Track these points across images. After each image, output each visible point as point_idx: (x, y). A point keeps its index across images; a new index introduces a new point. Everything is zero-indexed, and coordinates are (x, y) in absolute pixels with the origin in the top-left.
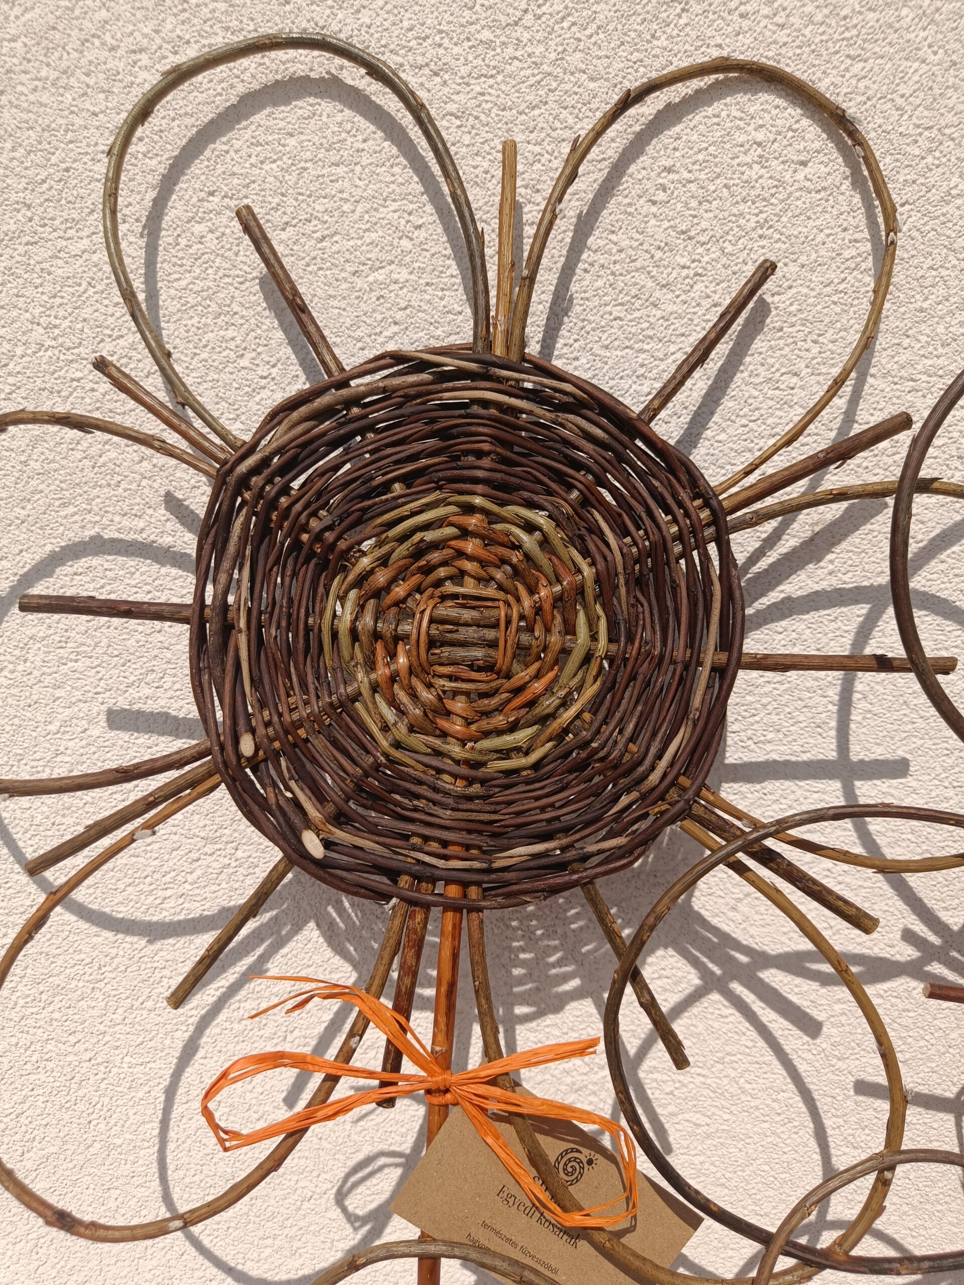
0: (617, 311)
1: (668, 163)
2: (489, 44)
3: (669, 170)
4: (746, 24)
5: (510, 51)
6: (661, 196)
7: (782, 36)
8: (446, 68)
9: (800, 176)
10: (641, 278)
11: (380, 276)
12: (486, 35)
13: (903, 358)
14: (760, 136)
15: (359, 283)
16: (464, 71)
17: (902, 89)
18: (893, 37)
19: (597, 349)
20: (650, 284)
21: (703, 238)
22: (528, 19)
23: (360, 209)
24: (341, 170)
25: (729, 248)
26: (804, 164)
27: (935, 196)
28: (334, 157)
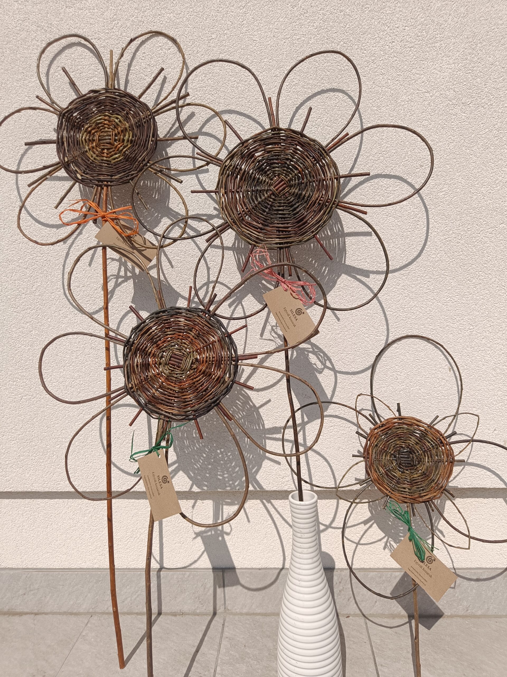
0: (138, 82)
1: (143, 52)
2: (108, 33)
3: (144, 53)
4: (155, 24)
5: (112, 34)
6: (143, 58)
7: (162, 26)
8: (100, 38)
9: (169, 51)
10: (141, 75)
11: (92, 80)
12: (107, 31)
13: (194, 85)
14: (160, 45)
15: (88, 81)
16: (104, 38)
17: (186, 33)
18: (183, 24)
19: (135, 90)
20: (143, 76)
21: (152, 65)
22: (115, 27)
23: (87, 67)
24: (83, 60)
25: (158, 67)
26: (169, 49)
27: (195, 52)
28: (81, 57)
